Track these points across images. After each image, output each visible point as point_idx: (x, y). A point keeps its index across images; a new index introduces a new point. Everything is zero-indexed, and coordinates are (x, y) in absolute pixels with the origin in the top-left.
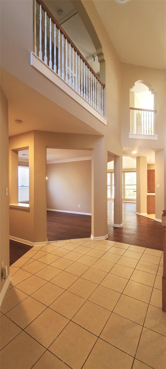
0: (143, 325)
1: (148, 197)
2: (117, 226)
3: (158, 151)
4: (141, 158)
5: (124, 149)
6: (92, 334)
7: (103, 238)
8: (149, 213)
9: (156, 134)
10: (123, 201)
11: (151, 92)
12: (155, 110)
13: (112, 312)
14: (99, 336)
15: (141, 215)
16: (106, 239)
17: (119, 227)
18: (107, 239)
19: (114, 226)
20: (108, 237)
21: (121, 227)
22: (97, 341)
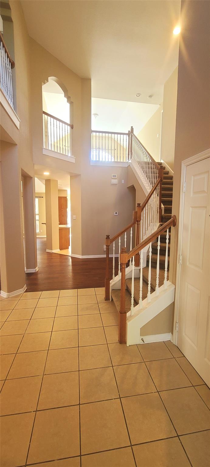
0: (112, 365)
1: (61, 229)
2: (32, 271)
3: (74, 177)
4: (51, 181)
5: (36, 167)
6: (70, 407)
7: (21, 291)
8: (61, 249)
9: (73, 155)
10: (37, 237)
11: (66, 99)
12: (71, 124)
13: (79, 371)
14: (80, 402)
15: (53, 252)
16: (24, 291)
17: (34, 272)
18: (26, 291)
19: (27, 272)
20: (26, 288)
21: (37, 271)
22: (80, 409)
